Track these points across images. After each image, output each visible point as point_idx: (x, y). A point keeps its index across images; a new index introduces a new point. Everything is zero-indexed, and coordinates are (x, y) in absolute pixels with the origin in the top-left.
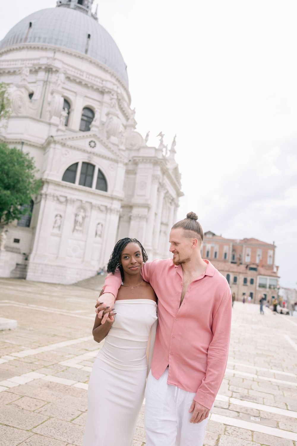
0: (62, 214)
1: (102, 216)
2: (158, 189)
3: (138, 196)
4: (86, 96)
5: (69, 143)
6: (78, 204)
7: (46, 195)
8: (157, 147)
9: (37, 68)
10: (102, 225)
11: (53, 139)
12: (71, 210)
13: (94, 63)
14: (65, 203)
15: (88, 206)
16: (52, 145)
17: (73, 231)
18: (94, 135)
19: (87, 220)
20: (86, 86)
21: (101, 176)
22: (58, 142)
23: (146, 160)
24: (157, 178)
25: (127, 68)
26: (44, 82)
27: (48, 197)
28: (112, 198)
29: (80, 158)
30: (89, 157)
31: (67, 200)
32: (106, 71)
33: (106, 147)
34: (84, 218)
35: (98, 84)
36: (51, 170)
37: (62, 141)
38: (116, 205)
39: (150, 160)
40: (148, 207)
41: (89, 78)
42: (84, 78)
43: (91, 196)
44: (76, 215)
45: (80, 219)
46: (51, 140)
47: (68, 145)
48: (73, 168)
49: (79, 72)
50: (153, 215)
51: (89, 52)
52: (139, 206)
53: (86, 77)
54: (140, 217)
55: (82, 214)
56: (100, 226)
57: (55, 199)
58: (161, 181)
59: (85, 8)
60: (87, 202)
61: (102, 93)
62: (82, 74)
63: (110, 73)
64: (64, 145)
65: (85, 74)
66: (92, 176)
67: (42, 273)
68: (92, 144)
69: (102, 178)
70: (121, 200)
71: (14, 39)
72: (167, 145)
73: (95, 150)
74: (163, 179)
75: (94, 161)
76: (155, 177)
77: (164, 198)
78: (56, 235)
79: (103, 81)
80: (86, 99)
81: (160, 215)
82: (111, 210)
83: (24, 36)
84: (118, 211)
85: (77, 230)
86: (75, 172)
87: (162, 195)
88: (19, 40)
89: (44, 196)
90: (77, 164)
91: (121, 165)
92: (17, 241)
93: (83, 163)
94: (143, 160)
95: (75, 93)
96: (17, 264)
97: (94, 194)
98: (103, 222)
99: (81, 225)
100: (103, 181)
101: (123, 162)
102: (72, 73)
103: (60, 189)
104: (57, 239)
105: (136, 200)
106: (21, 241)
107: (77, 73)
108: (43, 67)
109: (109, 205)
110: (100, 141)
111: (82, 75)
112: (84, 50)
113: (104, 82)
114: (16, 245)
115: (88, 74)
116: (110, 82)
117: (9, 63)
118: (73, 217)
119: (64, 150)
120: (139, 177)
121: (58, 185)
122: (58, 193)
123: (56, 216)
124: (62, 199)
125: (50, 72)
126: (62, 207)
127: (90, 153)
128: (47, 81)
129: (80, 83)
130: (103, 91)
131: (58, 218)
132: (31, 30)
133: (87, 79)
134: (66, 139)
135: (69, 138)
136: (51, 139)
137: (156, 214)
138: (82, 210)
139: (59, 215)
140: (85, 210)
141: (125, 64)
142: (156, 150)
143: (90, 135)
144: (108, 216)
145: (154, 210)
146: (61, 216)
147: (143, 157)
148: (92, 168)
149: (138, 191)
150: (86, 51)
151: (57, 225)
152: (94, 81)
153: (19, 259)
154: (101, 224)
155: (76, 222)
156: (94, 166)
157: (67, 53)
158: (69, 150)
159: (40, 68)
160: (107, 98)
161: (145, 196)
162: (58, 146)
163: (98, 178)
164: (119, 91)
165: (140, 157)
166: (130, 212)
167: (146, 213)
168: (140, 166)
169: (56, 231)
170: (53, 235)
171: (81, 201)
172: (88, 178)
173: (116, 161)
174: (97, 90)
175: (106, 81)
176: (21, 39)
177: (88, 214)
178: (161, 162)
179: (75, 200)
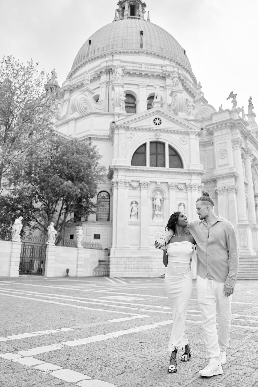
0: (138, 201)
1: (182, 195)
2: (242, 155)
3: (220, 166)
4: (148, 86)
5: (132, 125)
6: (153, 186)
7: (117, 183)
8: (231, 110)
9: (98, 73)
10: (184, 206)
11: (115, 124)
12: (146, 194)
13: (151, 54)
14: (138, 189)
15: (164, 187)
16: (116, 132)
17: (153, 217)
18: (157, 111)
19: (166, 202)
20: (147, 76)
21: (174, 153)
22: (121, 126)
23: (221, 125)
24: (238, 142)
25: (186, 53)
26: (107, 83)
27: (119, 185)
28: (190, 173)
29: (147, 138)
30: (156, 135)
31: (140, 185)
32: (164, 58)
33: (173, 120)
34: (162, 201)
35: (158, 70)
36: (118, 157)
37: (125, 125)
38: (197, 180)
39: (226, 124)
40: (234, 176)
41: (148, 68)
42: (143, 69)
43: (165, 176)
44: (153, 199)
45: (158, 202)
46: (113, 127)
47: (131, 128)
48: (142, 150)
49: (138, 65)
50: (243, 186)
51: (144, 45)
52: (223, 177)
53: (145, 68)
54: (227, 190)
55: (159, 197)
56: (182, 207)
57: (128, 185)
58: (243, 146)
59: (138, 17)
60: (162, 183)
61: (164, 78)
62: (140, 66)
63: (168, 59)
64: (127, 128)
65: (143, 65)
66: (164, 155)
67: (125, 268)
68: (157, 121)
69: (175, 154)
70: (201, 174)
71: (79, 59)
72: (243, 107)
73: (161, 126)
74: (246, 144)
75: (163, 138)
76: (235, 142)
77: (252, 167)
78: (135, 224)
79: (162, 67)
80: (149, 88)
81: (251, 185)
82: (191, 187)
83: (86, 53)
84: (199, 187)
85: (157, 215)
86: (145, 153)
87: (249, 161)
88: (83, 58)
89: (115, 185)
90: (145, 145)
91: (193, 136)
92: (97, 237)
93: (151, 143)
94: (217, 127)
95: (137, 85)
96: (100, 261)
97: (169, 172)
98: (185, 202)
99: (160, 209)
100: (176, 158)
101: (195, 132)
102: (132, 68)
103: (131, 174)
104: (137, 228)
105: (218, 172)
106: (101, 237)
107: (136, 67)
108: (104, 70)
109: (188, 183)
110: (166, 116)
111: (141, 68)
112: (139, 45)
113: (164, 68)
114: (97, 241)
115: (146, 64)
116: (169, 65)
117: (77, 79)
118: (150, 202)
119: (128, 134)
120: (217, 147)
121: (128, 170)
122: (129, 179)
123: (132, 203)
124: (135, 184)
125: (111, 73)
126: (135, 193)
127: (157, 130)
128: (109, 82)
129: (140, 75)
130: (164, 76)
131: (134, 205)
132: (91, 46)
133: (146, 69)
134: (128, 122)
135: (132, 120)
136: (113, 125)
137: (246, 184)
138: (159, 193)
139: (134, 202)
140: (162, 192)
141: (182, 49)
142: (230, 112)
143: (153, 113)
144: (189, 193)
145: (242, 179)
146: (136, 203)
147: (216, 123)
148: (162, 146)
149: (220, 162)
150: (141, 46)
151: (134, 213)
152: (154, 69)
153: (101, 255)
154: (182, 204)
155: (154, 206)
156: (164, 144)
157: (124, 52)
158: (134, 132)
159: (101, 72)
160: (169, 81)
161: (228, 164)
162: (122, 131)
163: (170, 155)
164: (180, 72)
165: (213, 124)
166: (215, 186)
167: (234, 184)
168: (216, 134)
169: (134, 219)
170: (131, 224)
171: (156, 183)
172: (160, 157)
173: (187, 133)
174: (158, 77)
175: (166, 66)
176: (84, 57)
177: (166, 196)
178: (239, 123)
179: (149, 183)
